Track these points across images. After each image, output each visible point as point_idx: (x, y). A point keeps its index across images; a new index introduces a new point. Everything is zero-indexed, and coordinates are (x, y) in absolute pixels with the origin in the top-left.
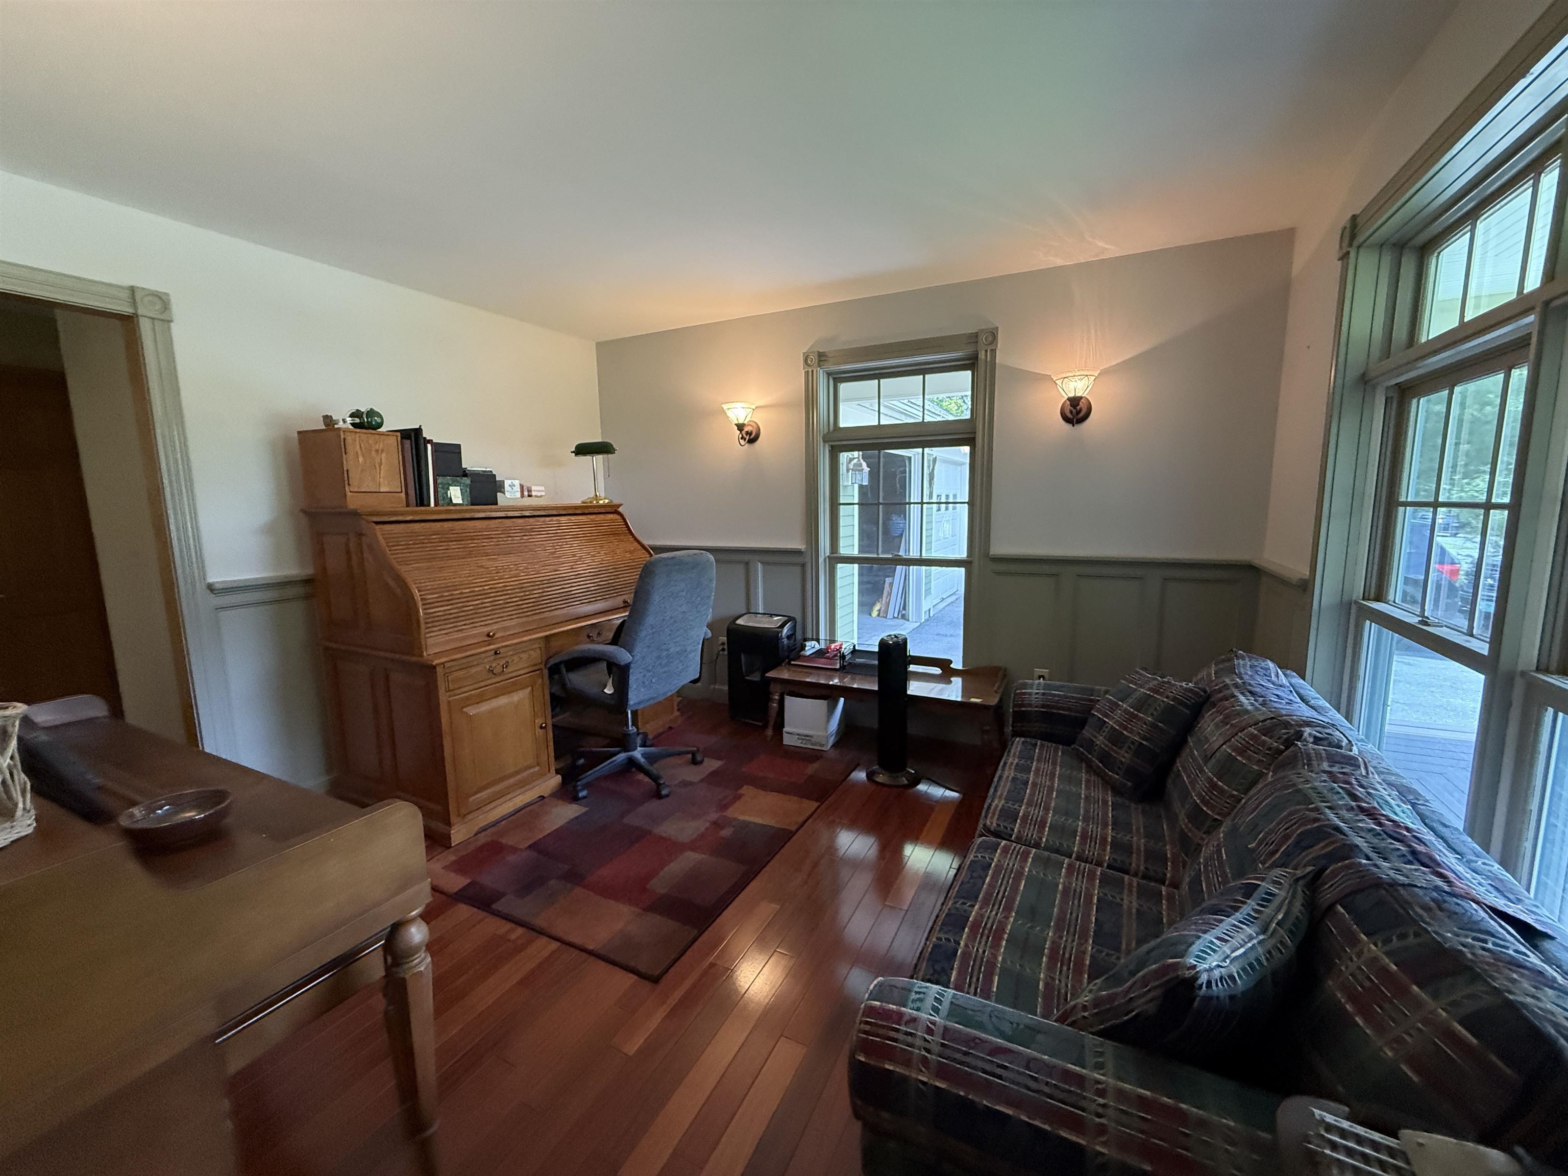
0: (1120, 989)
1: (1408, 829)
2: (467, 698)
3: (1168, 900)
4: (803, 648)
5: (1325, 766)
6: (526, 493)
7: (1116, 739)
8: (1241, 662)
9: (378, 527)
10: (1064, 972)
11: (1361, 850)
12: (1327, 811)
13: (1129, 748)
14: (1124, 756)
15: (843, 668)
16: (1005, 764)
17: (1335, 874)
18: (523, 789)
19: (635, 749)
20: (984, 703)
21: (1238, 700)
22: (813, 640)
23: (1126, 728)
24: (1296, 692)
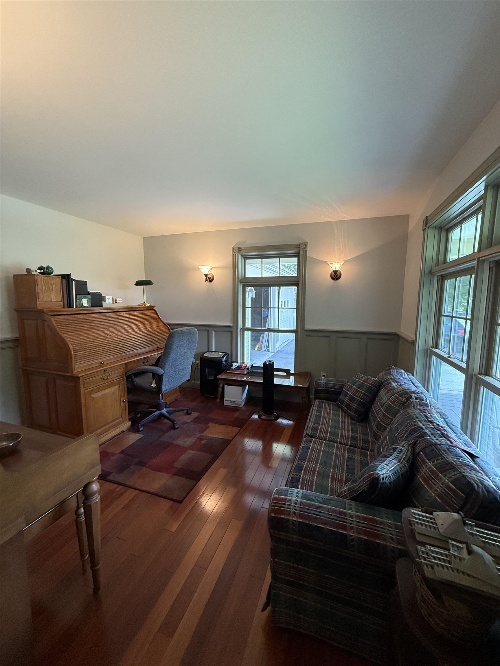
0: (356, 484)
1: (442, 427)
2: (93, 390)
3: (370, 456)
4: (232, 365)
5: (418, 407)
6: (114, 302)
7: (352, 399)
8: (393, 370)
9: (52, 317)
10: (337, 483)
11: (428, 434)
12: (419, 422)
13: (356, 402)
14: (354, 406)
15: (248, 373)
16: (313, 410)
17: (420, 443)
18: (115, 428)
19: (163, 409)
20: (303, 386)
21: (392, 384)
22: (235, 362)
23: (355, 395)
24: (411, 381)
